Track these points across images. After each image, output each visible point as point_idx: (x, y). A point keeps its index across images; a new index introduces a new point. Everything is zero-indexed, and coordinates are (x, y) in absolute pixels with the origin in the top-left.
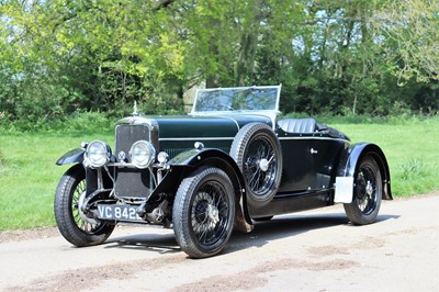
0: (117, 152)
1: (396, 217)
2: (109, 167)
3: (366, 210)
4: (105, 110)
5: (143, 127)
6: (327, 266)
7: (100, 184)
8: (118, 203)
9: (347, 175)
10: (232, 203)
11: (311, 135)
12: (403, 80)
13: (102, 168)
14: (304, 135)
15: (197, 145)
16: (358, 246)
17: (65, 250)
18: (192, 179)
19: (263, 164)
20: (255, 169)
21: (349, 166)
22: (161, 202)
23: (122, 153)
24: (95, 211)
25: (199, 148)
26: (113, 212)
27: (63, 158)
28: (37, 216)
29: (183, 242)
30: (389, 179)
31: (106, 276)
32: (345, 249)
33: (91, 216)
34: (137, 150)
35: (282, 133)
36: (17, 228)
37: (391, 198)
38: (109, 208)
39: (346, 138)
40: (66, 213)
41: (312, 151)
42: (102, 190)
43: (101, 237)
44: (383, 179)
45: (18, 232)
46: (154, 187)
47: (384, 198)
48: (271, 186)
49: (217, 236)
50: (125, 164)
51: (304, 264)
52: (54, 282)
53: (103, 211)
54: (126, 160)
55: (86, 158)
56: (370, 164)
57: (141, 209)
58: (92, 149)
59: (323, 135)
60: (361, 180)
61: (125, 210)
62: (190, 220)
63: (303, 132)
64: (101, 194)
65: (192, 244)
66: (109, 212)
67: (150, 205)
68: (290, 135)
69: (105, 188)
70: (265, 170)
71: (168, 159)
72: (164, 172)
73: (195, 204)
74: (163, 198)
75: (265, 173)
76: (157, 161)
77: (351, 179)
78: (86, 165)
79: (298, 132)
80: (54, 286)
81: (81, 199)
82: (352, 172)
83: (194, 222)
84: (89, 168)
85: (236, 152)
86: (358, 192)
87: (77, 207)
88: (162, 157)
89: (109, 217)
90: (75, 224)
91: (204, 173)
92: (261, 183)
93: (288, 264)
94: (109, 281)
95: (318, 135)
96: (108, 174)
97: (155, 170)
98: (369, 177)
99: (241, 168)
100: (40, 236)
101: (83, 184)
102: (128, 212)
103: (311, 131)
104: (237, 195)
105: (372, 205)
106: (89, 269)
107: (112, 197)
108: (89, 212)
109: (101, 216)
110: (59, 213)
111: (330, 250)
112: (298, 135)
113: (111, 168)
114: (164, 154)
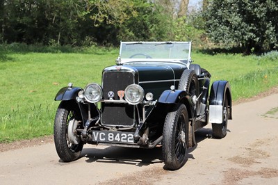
5: (128, 73)
7: (90, 115)
15: (172, 87)
18: (175, 113)
19: (195, 99)
23: (111, 93)
26: (106, 137)
34: (130, 91)
37: (231, 119)
38: (102, 133)
41: (204, 87)
42: (91, 119)
53: (98, 136)
57: (136, 134)
61: (118, 135)
64: (91, 122)
66: (103, 137)
70: (195, 103)
77: (220, 107)
78: (78, 100)
82: (221, 102)
88: (149, 97)
89: (103, 140)
102: (120, 137)
109: (96, 140)
112: (199, 77)
114: (151, 94)
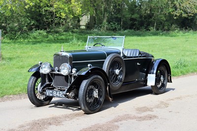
0: (55, 67)
1: (173, 89)
2: (51, 74)
3: (160, 87)
4: (46, 29)
5: (65, 56)
6: (144, 118)
7: (47, 80)
8: (55, 89)
9: (153, 73)
10: (104, 90)
11: (137, 57)
12: (176, 16)
13: (48, 74)
14: (134, 57)
15: (89, 65)
16: (158, 107)
17: (32, 108)
18: (87, 81)
19: (117, 71)
20: (113, 74)
21: (154, 69)
22: (73, 90)
23: (57, 68)
24: (45, 92)
25: (90, 67)
26: (53, 93)
27: (31, 69)
28: (19, 89)
29: (83, 108)
30: (170, 74)
31: (50, 124)
32: (152, 109)
33: (43, 94)
34: (63, 67)
35: (125, 57)
36: (10, 94)
37: (171, 82)
38: (51, 91)
39: (153, 57)
40: (33, 93)
41: (138, 64)
42: (48, 83)
43: (47, 102)
44: (168, 74)
45: (11, 96)
46: (70, 83)
47: (168, 82)
48: (120, 80)
49: (97, 104)
50: (58, 72)
51: (135, 118)
52: (28, 127)
53: (48, 93)
54: (58, 71)
55: (41, 70)
56: (163, 68)
57: (65, 93)
58: (44, 66)
59: (143, 57)
60: (159, 75)
61: (58, 92)
62: (86, 98)
63: (134, 56)
64: (47, 85)
65: (87, 108)
67: (69, 91)
68: (128, 57)
69: (49, 82)
70: (118, 74)
71: (77, 71)
72: (75, 77)
73: (88, 91)
74: (74, 88)
75: (118, 75)
76: (72, 72)
77: (154, 75)
78: (41, 72)
79: (132, 56)
80: (28, 129)
81: (39, 87)
82: (155, 72)
83: (87, 99)
84: (42, 74)
85: (105, 67)
86: (157, 80)
87: (37, 89)
88: (74, 71)
89: (51, 95)
90: (36, 97)
91: (92, 78)
92: (116, 79)
93: (127, 117)
94: (51, 126)
95: (140, 57)
96: (51, 76)
97: (71, 76)
98: (162, 73)
99: (107, 74)
100: (21, 98)
101: (39, 80)
102: (59, 94)
103: (137, 55)
104: (106, 86)
105: (163, 85)
106: (43, 119)
107: (52, 86)
108: (42, 93)
109: (48, 95)
110: (29, 93)
111: (145, 109)
112: (132, 57)
113: (52, 74)
114: (75, 69)
